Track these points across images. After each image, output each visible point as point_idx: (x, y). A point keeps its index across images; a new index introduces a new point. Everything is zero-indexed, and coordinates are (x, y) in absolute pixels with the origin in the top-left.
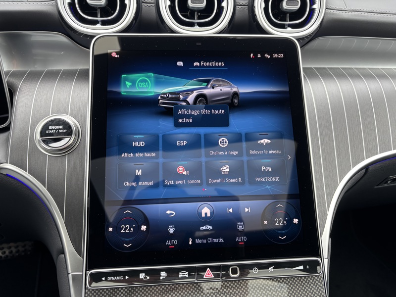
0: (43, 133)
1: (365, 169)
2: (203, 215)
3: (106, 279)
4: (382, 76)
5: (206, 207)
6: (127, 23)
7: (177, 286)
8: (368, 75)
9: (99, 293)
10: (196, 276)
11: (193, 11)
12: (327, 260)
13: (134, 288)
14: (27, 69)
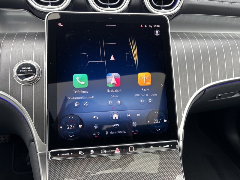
0: (18, 72)
1: (203, 91)
2: (114, 118)
3: (60, 155)
4: (215, 38)
5: (115, 114)
6: (67, 5)
7: (100, 158)
8: (207, 38)
9: (56, 163)
10: (110, 152)
12: (182, 141)
13: (76, 160)
14: (5, 32)
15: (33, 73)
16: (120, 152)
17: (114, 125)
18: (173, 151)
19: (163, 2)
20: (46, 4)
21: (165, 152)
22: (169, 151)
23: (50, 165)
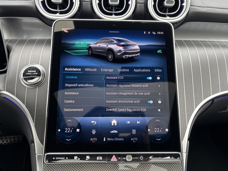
0: (24, 75)
1: (211, 101)
2: (113, 124)
3: (55, 158)
4: (224, 46)
5: (114, 120)
6: (73, 13)
7: (96, 165)
8: (215, 46)
9: (51, 166)
10: (107, 159)
11: (112, 6)
12: (186, 154)
13: (71, 165)
14: (18, 38)
15: (38, 76)
16: (116, 160)
17: (113, 132)
18: (174, 164)
19: (167, 9)
20: (55, 13)
21: (166, 164)
22: (170, 164)
23: (45, 168)
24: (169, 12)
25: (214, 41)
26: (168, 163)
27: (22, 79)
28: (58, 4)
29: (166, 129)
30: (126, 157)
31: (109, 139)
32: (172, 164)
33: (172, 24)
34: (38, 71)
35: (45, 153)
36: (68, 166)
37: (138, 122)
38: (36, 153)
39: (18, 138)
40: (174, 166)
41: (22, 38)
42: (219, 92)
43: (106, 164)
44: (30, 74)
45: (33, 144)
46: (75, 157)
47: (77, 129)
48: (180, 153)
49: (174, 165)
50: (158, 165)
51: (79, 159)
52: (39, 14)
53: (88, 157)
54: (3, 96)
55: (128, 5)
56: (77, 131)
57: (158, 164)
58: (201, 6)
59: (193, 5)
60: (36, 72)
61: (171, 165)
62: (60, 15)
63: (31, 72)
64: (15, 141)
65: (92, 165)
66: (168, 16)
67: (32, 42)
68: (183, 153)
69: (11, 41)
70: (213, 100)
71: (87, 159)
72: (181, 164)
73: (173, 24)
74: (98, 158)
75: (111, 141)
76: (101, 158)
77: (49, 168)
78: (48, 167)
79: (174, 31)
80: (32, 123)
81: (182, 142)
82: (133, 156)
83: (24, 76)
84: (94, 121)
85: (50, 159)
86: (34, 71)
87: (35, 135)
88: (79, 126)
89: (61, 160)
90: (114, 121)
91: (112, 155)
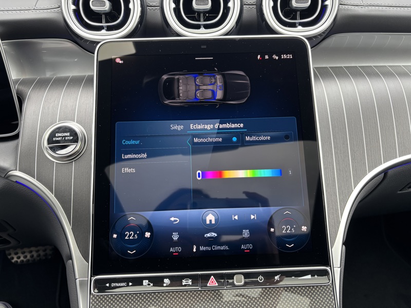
0: (50, 141)
1: (383, 174)
2: (208, 222)
3: (110, 285)
4: (403, 74)
5: (210, 214)
6: (131, 28)
7: (181, 293)
8: (388, 74)
9: (104, 299)
10: (200, 283)
11: (199, 13)
12: (339, 269)
13: (138, 295)
14: (36, 77)
15: (74, 142)
16: (217, 285)
17: (208, 235)
18: (319, 287)
19: (298, 13)
20: (99, 29)
21: (304, 288)
22: (311, 287)
23: (93, 303)
24: (301, 19)
25: (385, 66)
26: (308, 286)
27: (46, 148)
28: (104, 13)
29: (303, 227)
30: (233, 279)
31: (202, 248)
32: (315, 287)
33: (307, 39)
34: (74, 133)
35: (91, 276)
36: (132, 298)
37: (252, 217)
38: (77, 276)
39: (45, 251)
40: (318, 291)
41: (43, 77)
42: (396, 157)
43: (199, 292)
44: (59, 139)
45: (71, 261)
46: (144, 281)
47: (146, 233)
48: (328, 268)
49: (319, 289)
50: (290, 290)
51: (152, 285)
52: (70, 33)
53: (167, 281)
54: (14, 179)
55: (227, 10)
56: (146, 236)
57: (290, 288)
58: (359, 4)
59: (345, 3)
60: (70, 136)
61: (314, 289)
62: (108, 32)
63: (61, 136)
64: (39, 256)
65: (175, 295)
66: (299, 25)
67: (60, 83)
68: (335, 269)
69: (24, 82)
70: (385, 172)
71: (165, 285)
72: (331, 287)
73: (309, 39)
74: (184, 282)
75: (207, 251)
76: (190, 282)
77: (99, 302)
78: (97, 300)
79: (312, 51)
80: (66, 224)
81: (333, 249)
82: (246, 276)
83: (49, 144)
84: (174, 217)
85: (101, 286)
86: (66, 134)
87: (73, 245)
88: (149, 227)
89: (119, 287)
90: (210, 217)
91: (209, 276)
